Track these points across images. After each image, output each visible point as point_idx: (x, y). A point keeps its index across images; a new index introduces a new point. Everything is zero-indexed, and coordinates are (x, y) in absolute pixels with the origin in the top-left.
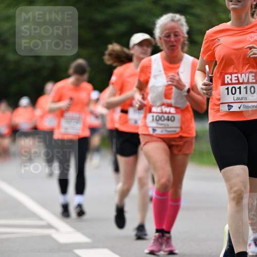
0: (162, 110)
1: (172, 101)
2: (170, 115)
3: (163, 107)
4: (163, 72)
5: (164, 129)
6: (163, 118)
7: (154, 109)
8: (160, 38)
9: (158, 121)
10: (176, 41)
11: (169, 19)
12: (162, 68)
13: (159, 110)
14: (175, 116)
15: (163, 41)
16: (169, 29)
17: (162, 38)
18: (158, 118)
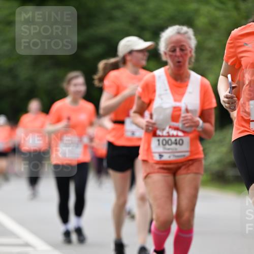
1: (179, 125)
4: (169, 91)
6: (170, 142)
8: (165, 53)
9: (165, 145)
10: (182, 56)
12: (167, 87)
15: (168, 56)
17: (168, 53)
18: (164, 142)
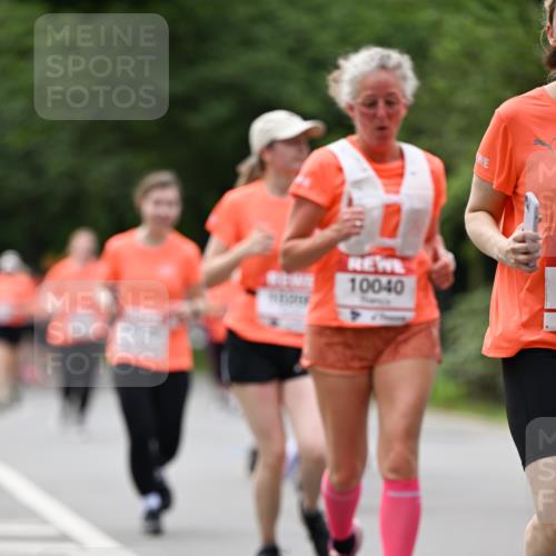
0: (375, 266)
2: (394, 279)
3: (378, 258)
5: (379, 312)
7: (354, 263)
11: (374, 64)
13: (367, 264)
14: (405, 279)
16: (373, 88)
